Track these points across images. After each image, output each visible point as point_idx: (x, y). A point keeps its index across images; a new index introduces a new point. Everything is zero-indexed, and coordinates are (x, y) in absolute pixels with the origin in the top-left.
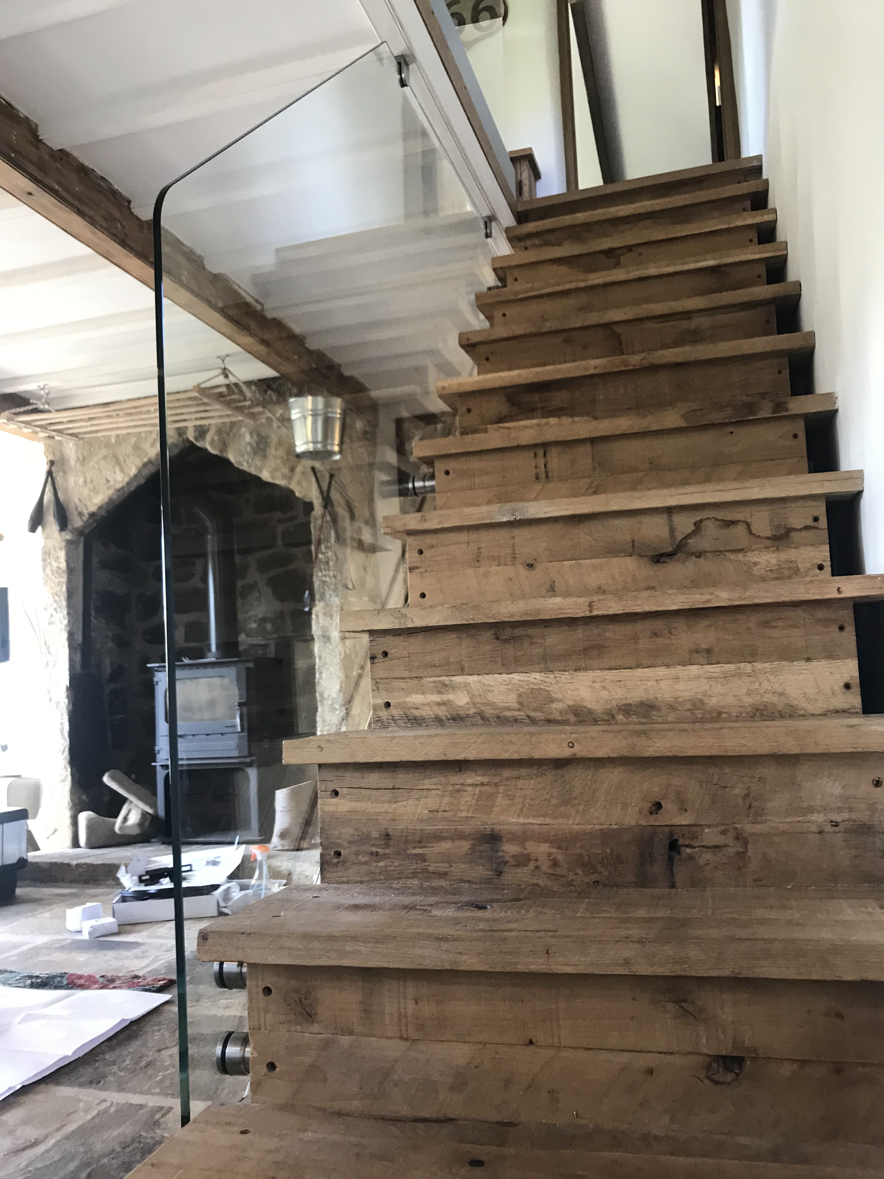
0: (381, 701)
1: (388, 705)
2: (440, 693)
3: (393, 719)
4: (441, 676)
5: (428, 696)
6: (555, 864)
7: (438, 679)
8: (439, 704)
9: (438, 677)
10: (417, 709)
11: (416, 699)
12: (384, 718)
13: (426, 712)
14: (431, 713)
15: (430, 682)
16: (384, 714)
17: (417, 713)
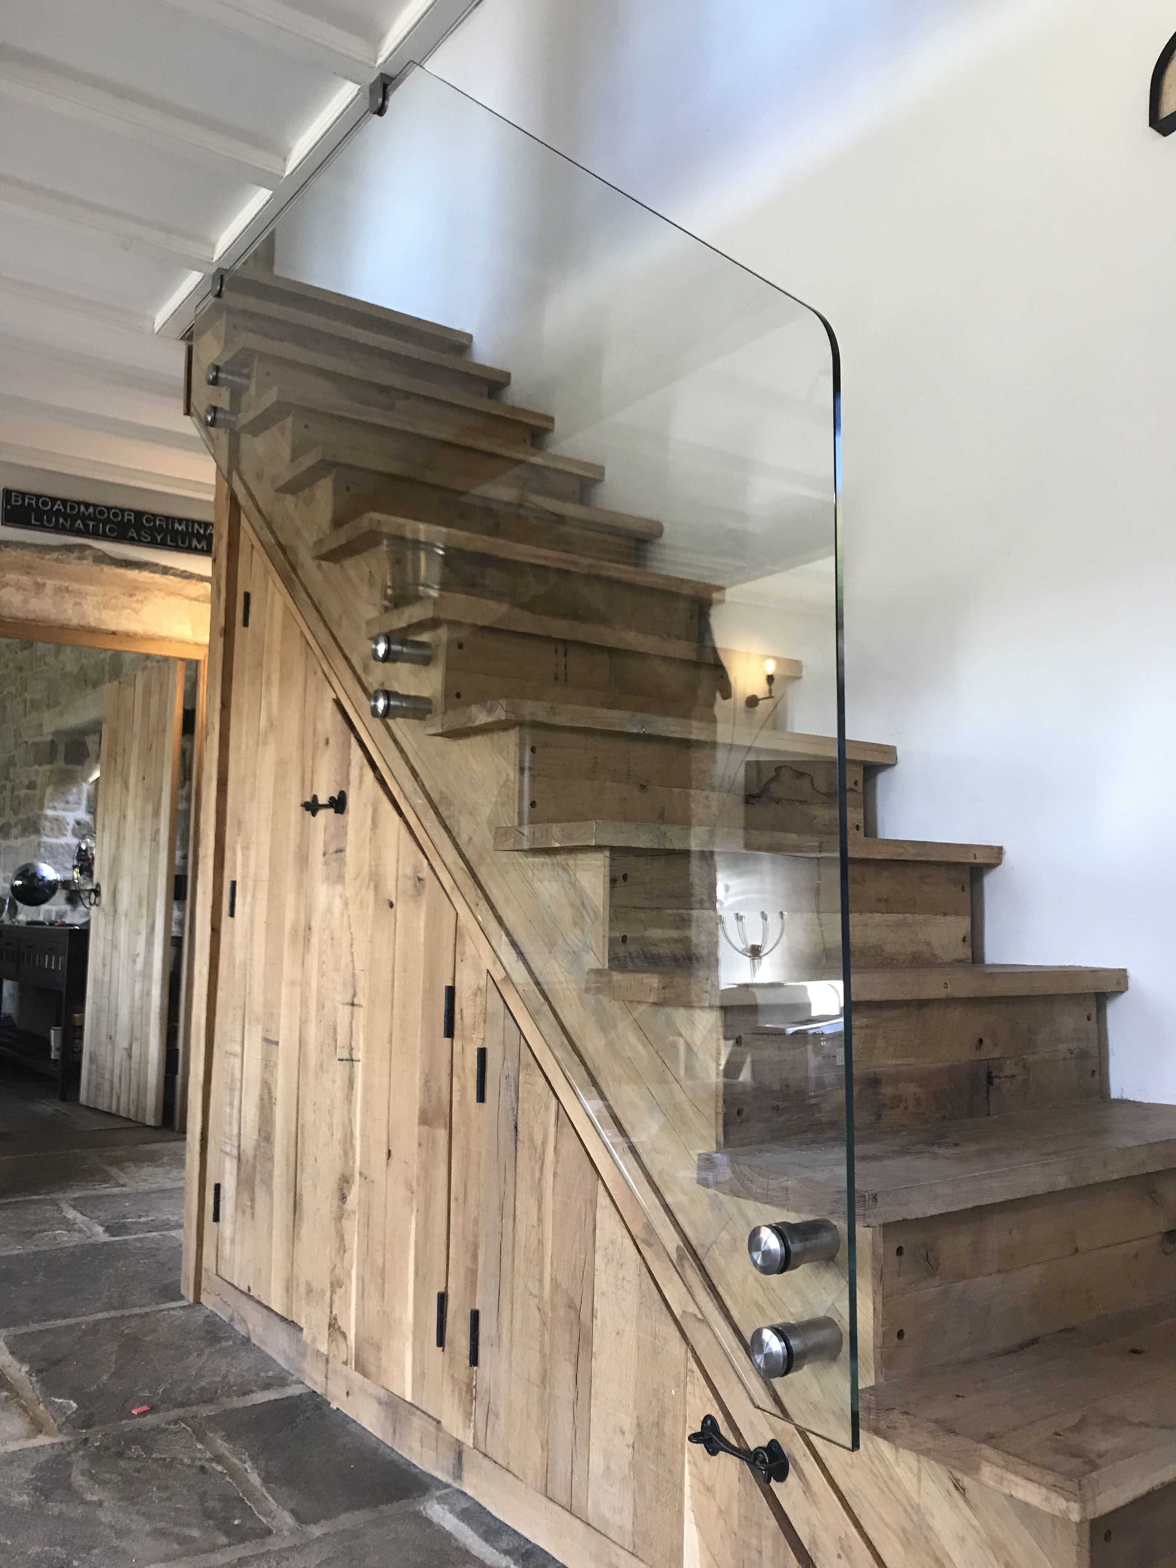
0: (618, 934)
1: (624, 939)
2: (678, 928)
3: (632, 958)
4: (681, 908)
5: (667, 931)
6: (918, 1103)
7: (676, 911)
8: (676, 941)
9: (677, 909)
10: (656, 945)
11: (655, 933)
12: (621, 955)
13: (664, 950)
14: (668, 951)
15: (671, 915)
16: (621, 950)
17: (655, 950)
